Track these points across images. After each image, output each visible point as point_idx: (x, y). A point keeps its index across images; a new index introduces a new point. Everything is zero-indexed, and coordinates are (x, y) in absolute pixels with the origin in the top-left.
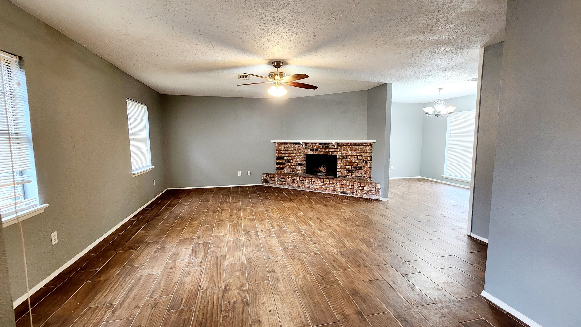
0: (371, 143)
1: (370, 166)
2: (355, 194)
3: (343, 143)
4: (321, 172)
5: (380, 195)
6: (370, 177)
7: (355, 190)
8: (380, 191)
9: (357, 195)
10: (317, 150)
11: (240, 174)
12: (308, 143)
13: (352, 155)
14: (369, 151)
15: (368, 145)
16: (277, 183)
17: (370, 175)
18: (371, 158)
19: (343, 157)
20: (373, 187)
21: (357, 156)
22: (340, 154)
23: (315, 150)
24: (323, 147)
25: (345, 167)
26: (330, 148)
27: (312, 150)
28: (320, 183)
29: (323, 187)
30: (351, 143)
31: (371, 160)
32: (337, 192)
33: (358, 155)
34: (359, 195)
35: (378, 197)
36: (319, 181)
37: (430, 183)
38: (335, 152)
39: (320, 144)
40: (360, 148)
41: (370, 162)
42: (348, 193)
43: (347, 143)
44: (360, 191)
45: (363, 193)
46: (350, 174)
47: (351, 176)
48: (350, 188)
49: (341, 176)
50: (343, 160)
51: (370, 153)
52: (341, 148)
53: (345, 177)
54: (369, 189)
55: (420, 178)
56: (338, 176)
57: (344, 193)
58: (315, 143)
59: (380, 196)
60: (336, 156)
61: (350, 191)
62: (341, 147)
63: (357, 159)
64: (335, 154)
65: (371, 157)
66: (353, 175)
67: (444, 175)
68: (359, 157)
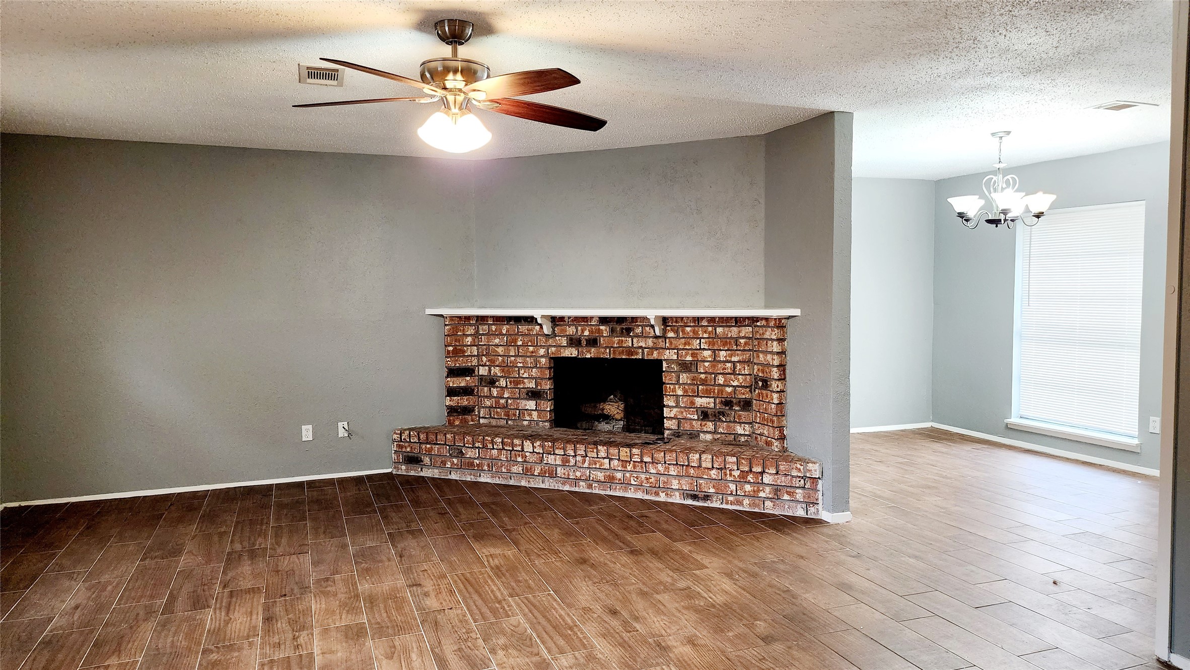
0: (780, 320)
1: (780, 398)
2: (730, 498)
3: (682, 318)
4: (607, 418)
5: (820, 501)
6: (782, 438)
7: (732, 487)
8: (820, 487)
9: (740, 503)
10: (593, 342)
11: (307, 432)
12: (562, 319)
13: (715, 361)
14: (776, 347)
15: (772, 324)
16: (448, 465)
17: (781, 428)
18: (784, 370)
19: (685, 367)
20: (795, 473)
21: (734, 363)
22: (675, 357)
23: (584, 343)
24: (613, 331)
25: (693, 403)
26: (637, 336)
27: (574, 342)
28: (607, 461)
29: (619, 475)
30: (712, 320)
31: (784, 379)
32: (668, 490)
33: (735, 359)
34: (746, 501)
35: (812, 510)
36: (602, 454)
37: (968, 448)
38: (657, 349)
39: (604, 320)
40: (742, 335)
41: (779, 383)
42: (707, 498)
43: (698, 320)
44: (748, 488)
45: (762, 494)
46: (710, 426)
47: (715, 432)
48: (714, 477)
49: (677, 434)
50: (684, 377)
51: (778, 353)
52: (678, 337)
53: (693, 436)
54: (782, 480)
55: (933, 430)
56: (667, 433)
57: (695, 497)
58: (585, 319)
59: (820, 507)
60: (659, 362)
61: (712, 490)
62: (677, 332)
63: (734, 373)
64: (655, 355)
65: (782, 367)
66: (721, 430)
67: (1014, 420)
68: (738, 366)
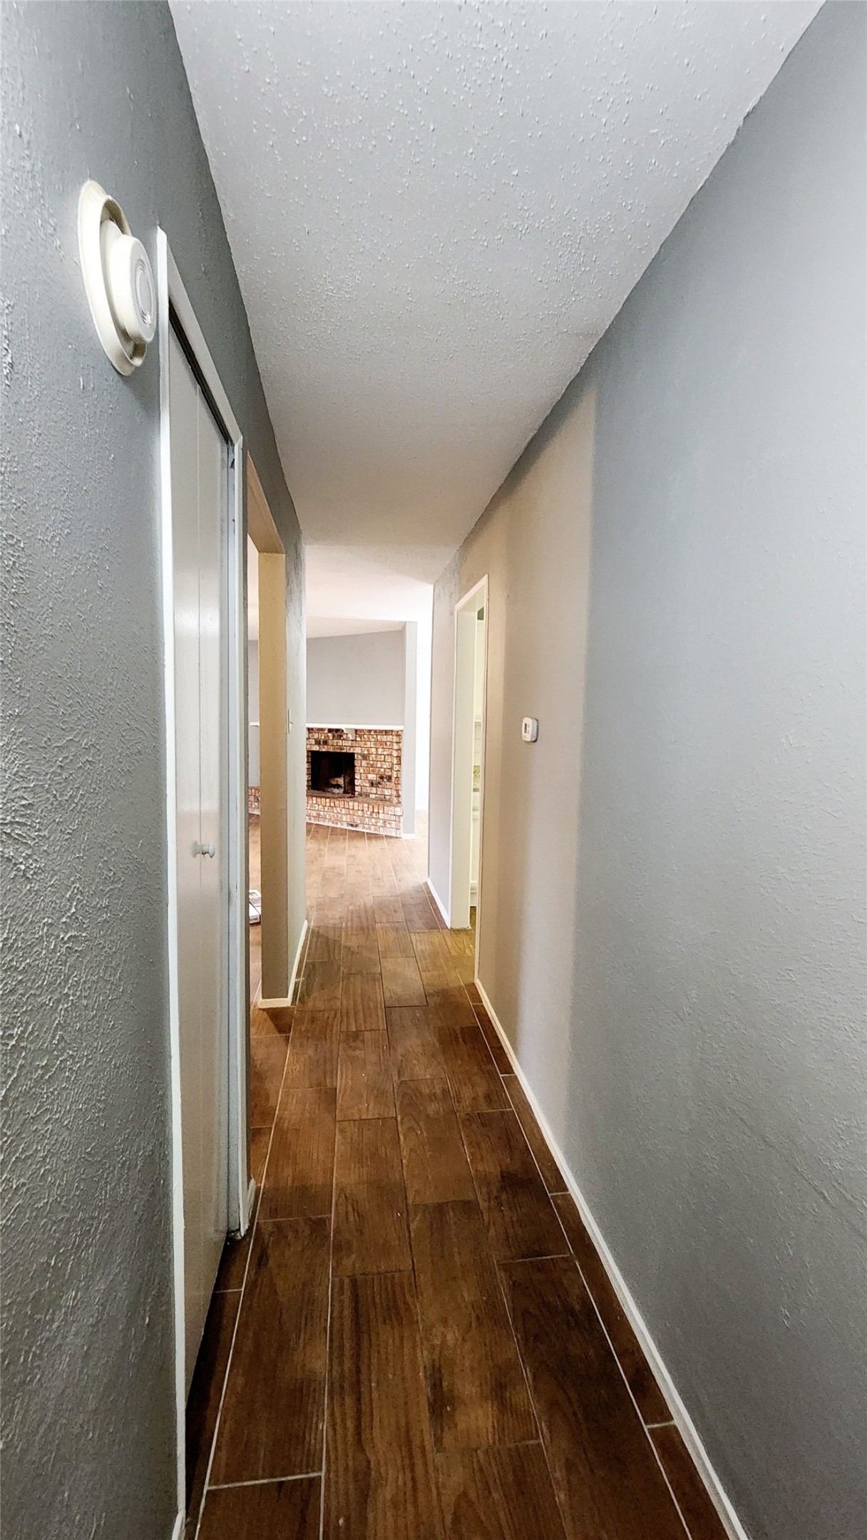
0: (397, 732)
1: (397, 775)
2: (366, 826)
3: (363, 730)
4: (338, 786)
5: (401, 828)
6: (398, 796)
7: (367, 819)
8: (402, 820)
9: (370, 828)
10: (325, 743)
12: (312, 729)
13: (377, 754)
14: (395, 747)
15: (394, 733)
16: (253, 806)
17: (397, 791)
18: (400, 759)
19: (365, 757)
20: (390, 813)
21: (385, 755)
22: (360, 752)
23: (322, 743)
24: (333, 736)
25: (367, 777)
26: (344, 739)
27: (318, 742)
28: (317, 805)
29: (322, 813)
30: (375, 731)
31: (400, 764)
32: (341, 821)
33: (385, 753)
34: (373, 828)
35: (398, 832)
36: (314, 802)
38: (352, 747)
39: (330, 730)
40: (388, 740)
41: (397, 766)
42: (357, 826)
43: (370, 731)
44: (373, 820)
45: (379, 824)
46: (374, 790)
47: (376, 794)
48: (360, 814)
49: (360, 795)
50: (364, 763)
51: (397, 750)
52: (361, 741)
53: (367, 795)
54: (387, 817)
56: (356, 793)
57: (352, 825)
58: (322, 730)
59: (401, 831)
60: (353, 754)
61: (359, 822)
62: (361, 738)
63: (384, 761)
64: (352, 751)
65: (399, 757)
66: (378, 793)
68: (386, 757)
